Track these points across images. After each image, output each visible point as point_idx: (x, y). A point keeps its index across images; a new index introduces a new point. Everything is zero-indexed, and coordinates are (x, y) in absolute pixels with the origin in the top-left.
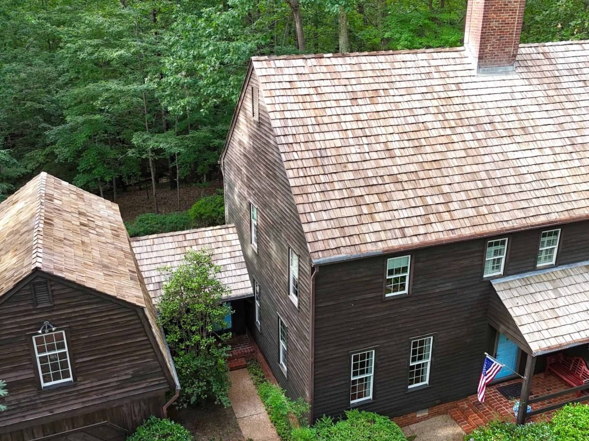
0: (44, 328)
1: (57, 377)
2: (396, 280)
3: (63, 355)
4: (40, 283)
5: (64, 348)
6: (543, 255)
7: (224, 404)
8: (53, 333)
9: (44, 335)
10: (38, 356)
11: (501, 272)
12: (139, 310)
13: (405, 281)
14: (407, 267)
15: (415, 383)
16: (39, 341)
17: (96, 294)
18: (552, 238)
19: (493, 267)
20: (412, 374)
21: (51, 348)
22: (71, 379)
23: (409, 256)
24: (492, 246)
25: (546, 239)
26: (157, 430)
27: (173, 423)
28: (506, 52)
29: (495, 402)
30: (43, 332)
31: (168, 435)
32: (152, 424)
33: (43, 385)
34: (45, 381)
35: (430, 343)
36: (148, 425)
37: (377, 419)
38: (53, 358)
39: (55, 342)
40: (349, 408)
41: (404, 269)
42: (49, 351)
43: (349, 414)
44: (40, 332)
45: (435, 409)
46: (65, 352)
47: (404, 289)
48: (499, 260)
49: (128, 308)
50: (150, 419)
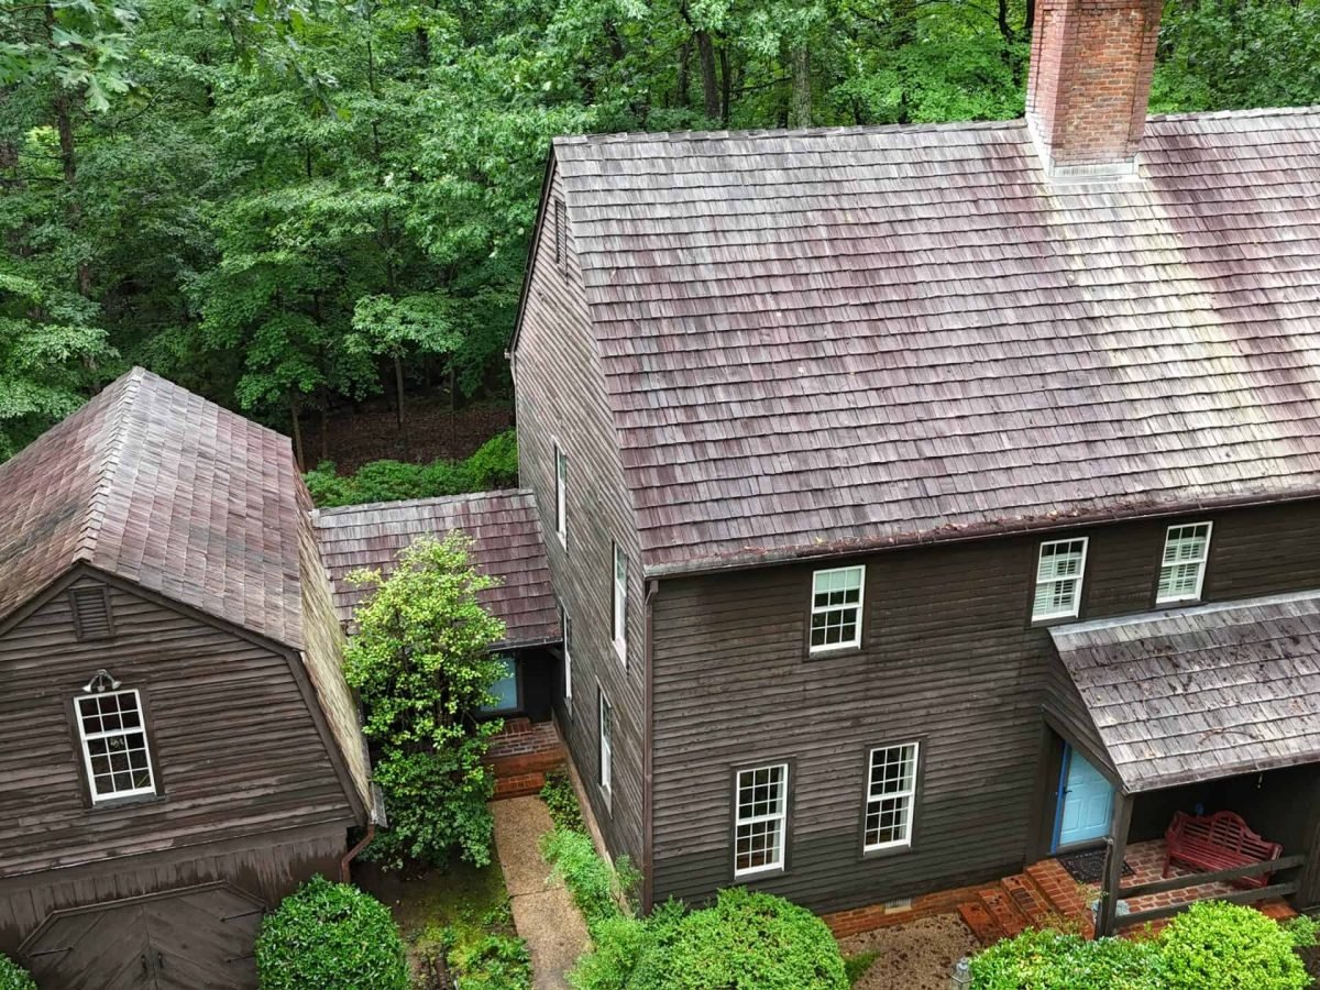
0: (97, 683)
1: (124, 783)
2: (835, 616)
3: (135, 740)
4: (87, 592)
5: (138, 724)
6: (1173, 578)
7: (477, 858)
8: (116, 693)
9: (97, 696)
10: (85, 737)
11: (1075, 612)
12: (289, 657)
13: (854, 620)
14: (857, 591)
15: (881, 841)
16: (88, 707)
17: (203, 619)
18: (1193, 541)
19: (1057, 599)
20: (873, 822)
21: (112, 724)
22: (151, 789)
23: (863, 567)
24: (1051, 553)
25: (1179, 543)
26: (322, 906)
27: (358, 892)
28: (1116, 133)
29: (1059, 892)
30: (95, 691)
31: (344, 915)
32: (315, 892)
33: (96, 797)
34: (100, 791)
35: (912, 757)
36: (307, 894)
37: (781, 911)
38: (116, 744)
39: (120, 713)
40: (730, 882)
41: (853, 596)
42: (107, 729)
43: (724, 897)
44: (88, 688)
45: (927, 901)
46: (141, 734)
47: (852, 637)
48: (1069, 584)
49: (269, 651)
50: (312, 882)
